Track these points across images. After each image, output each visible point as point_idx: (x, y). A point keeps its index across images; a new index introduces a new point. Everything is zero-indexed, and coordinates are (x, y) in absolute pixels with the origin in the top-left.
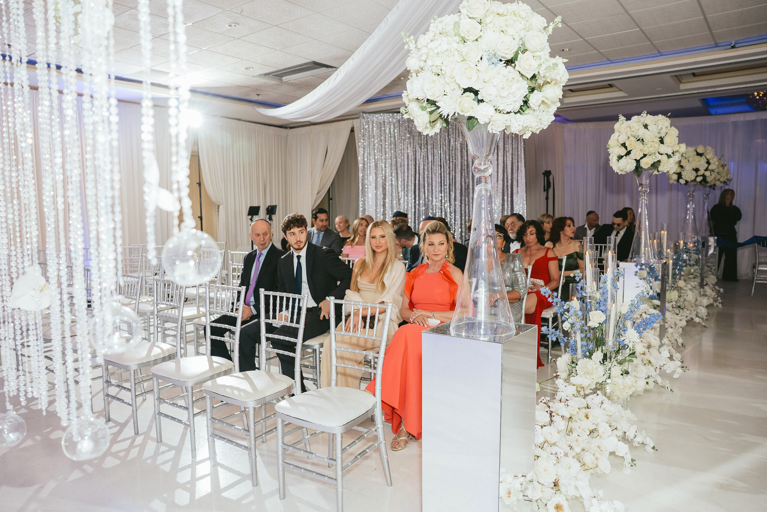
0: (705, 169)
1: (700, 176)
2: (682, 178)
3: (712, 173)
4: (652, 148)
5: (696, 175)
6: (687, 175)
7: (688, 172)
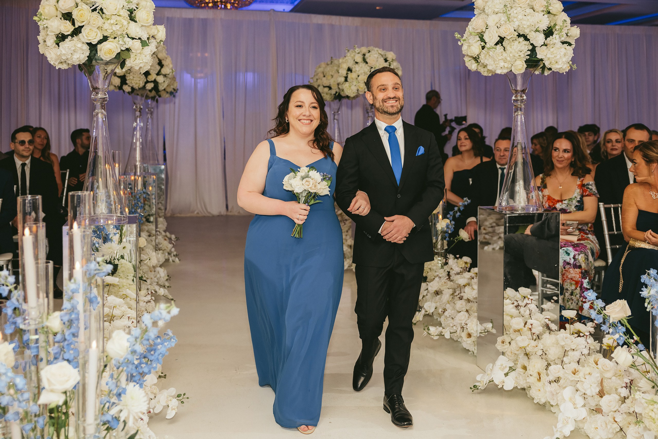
1: (151, 82)
2: (126, 84)
3: (165, 78)
4: (118, 27)
5: (145, 80)
6: (134, 79)
7: (135, 76)
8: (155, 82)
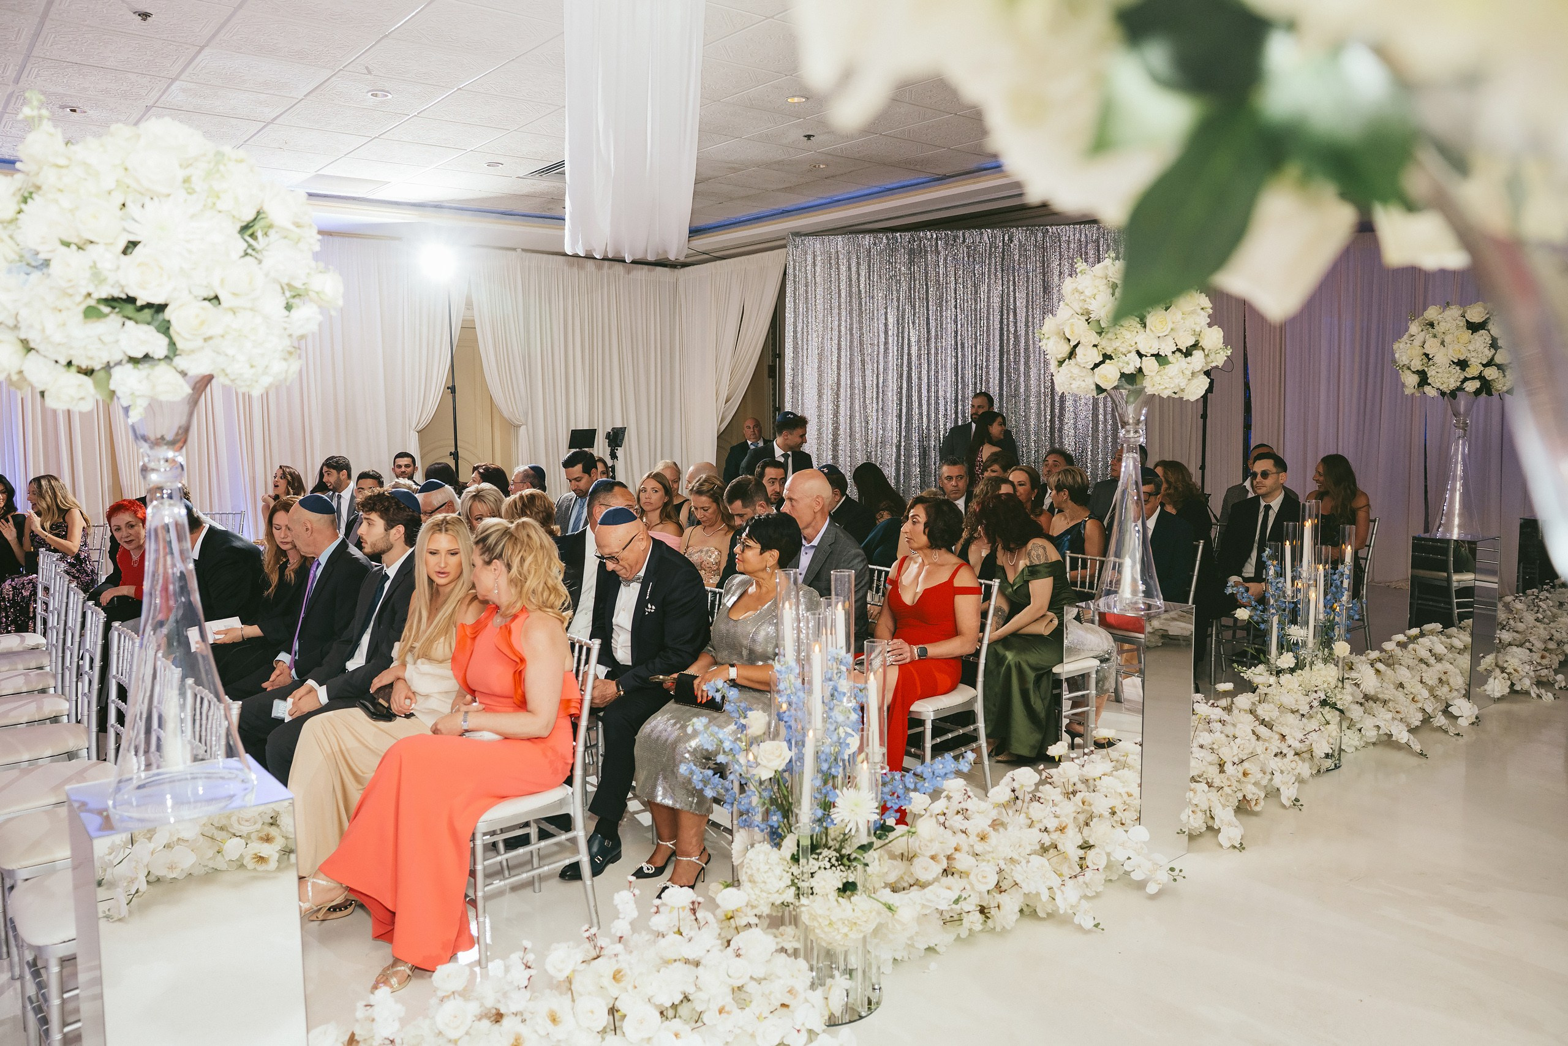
0: (1484, 362)
1: (1473, 378)
5: (1462, 377)
6: (1439, 375)
7: (1439, 370)
8: (1481, 377)
